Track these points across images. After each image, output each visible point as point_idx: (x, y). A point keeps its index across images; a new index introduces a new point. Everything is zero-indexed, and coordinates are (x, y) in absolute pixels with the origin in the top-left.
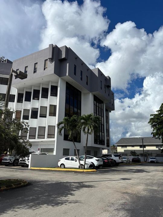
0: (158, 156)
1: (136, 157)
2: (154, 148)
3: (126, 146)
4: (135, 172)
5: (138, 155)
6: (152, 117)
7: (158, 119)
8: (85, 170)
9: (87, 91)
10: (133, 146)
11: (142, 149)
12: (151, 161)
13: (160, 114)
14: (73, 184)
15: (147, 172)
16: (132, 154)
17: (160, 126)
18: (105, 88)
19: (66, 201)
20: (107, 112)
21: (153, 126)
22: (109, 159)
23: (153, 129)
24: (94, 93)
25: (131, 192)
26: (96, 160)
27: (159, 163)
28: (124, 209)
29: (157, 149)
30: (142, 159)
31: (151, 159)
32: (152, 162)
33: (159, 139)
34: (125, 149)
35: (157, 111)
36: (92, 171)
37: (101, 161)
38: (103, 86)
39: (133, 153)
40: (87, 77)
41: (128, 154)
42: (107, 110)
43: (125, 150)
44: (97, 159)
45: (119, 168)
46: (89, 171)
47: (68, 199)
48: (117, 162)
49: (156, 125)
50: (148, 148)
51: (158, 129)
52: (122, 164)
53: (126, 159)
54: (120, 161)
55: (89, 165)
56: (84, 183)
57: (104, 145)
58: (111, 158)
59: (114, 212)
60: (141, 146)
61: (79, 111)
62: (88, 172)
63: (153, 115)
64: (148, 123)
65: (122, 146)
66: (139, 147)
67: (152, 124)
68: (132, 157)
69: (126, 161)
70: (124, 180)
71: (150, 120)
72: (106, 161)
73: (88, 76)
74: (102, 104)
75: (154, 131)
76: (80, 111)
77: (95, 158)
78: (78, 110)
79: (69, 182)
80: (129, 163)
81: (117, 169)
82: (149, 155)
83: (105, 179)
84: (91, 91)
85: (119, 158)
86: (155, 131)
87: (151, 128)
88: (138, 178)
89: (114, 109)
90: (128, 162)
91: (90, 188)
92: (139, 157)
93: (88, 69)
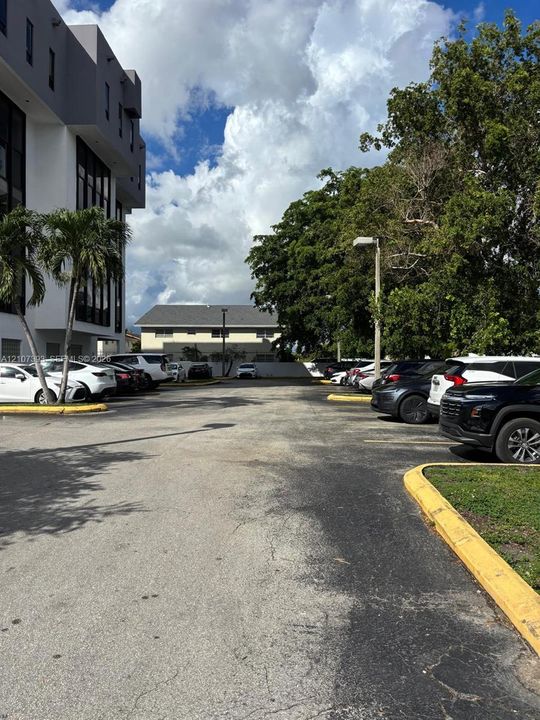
0: (259, 361)
1: (201, 364)
2: (251, 338)
3: (169, 331)
4: (225, 405)
5: (205, 359)
6: (259, 243)
7: (273, 250)
8: (68, 409)
9: (50, 117)
10: (191, 331)
11: (220, 340)
12: (241, 375)
13: (280, 237)
14: (60, 454)
15: (256, 403)
16: (188, 356)
17: (276, 273)
18: (120, 117)
19: (91, 512)
20: (118, 210)
21: (257, 273)
22: (133, 372)
23: (256, 281)
24: (79, 129)
25: (267, 458)
26: (95, 374)
27: (260, 378)
28: (288, 506)
29: (260, 340)
30: (216, 368)
31: (242, 367)
32: (244, 376)
33: (271, 311)
34: (168, 339)
35: (274, 227)
36: (91, 411)
37: (111, 376)
38: (114, 110)
39: (191, 351)
40: (52, 54)
41: (176, 356)
42: (119, 205)
43: (165, 344)
44: (99, 370)
45: (164, 397)
46: (85, 411)
47: (94, 504)
48: (154, 379)
49: (268, 268)
50: (234, 338)
51: (272, 284)
52: (170, 383)
53: (176, 371)
54: (164, 375)
55: (74, 390)
56: (101, 449)
57: (108, 325)
58: (137, 367)
59: (270, 520)
60: (215, 332)
61: (16, 194)
62: (78, 412)
63: (261, 237)
64: (246, 261)
65: (159, 331)
66: (210, 335)
67: (256, 264)
68: (188, 365)
69: (176, 377)
70: (217, 430)
71: (252, 252)
72: (124, 376)
73: (54, 51)
74: (106, 179)
75: (258, 286)
76: (20, 194)
77: (91, 369)
78: (14, 190)
79: (42, 448)
80: (183, 381)
81: (164, 400)
82: (237, 356)
83: (158, 429)
84: (68, 120)
85: (163, 368)
86: (262, 289)
87: (253, 278)
88: (250, 421)
89: (142, 205)
90: (182, 378)
91: (136, 461)
92: (210, 364)
93: (58, 22)
